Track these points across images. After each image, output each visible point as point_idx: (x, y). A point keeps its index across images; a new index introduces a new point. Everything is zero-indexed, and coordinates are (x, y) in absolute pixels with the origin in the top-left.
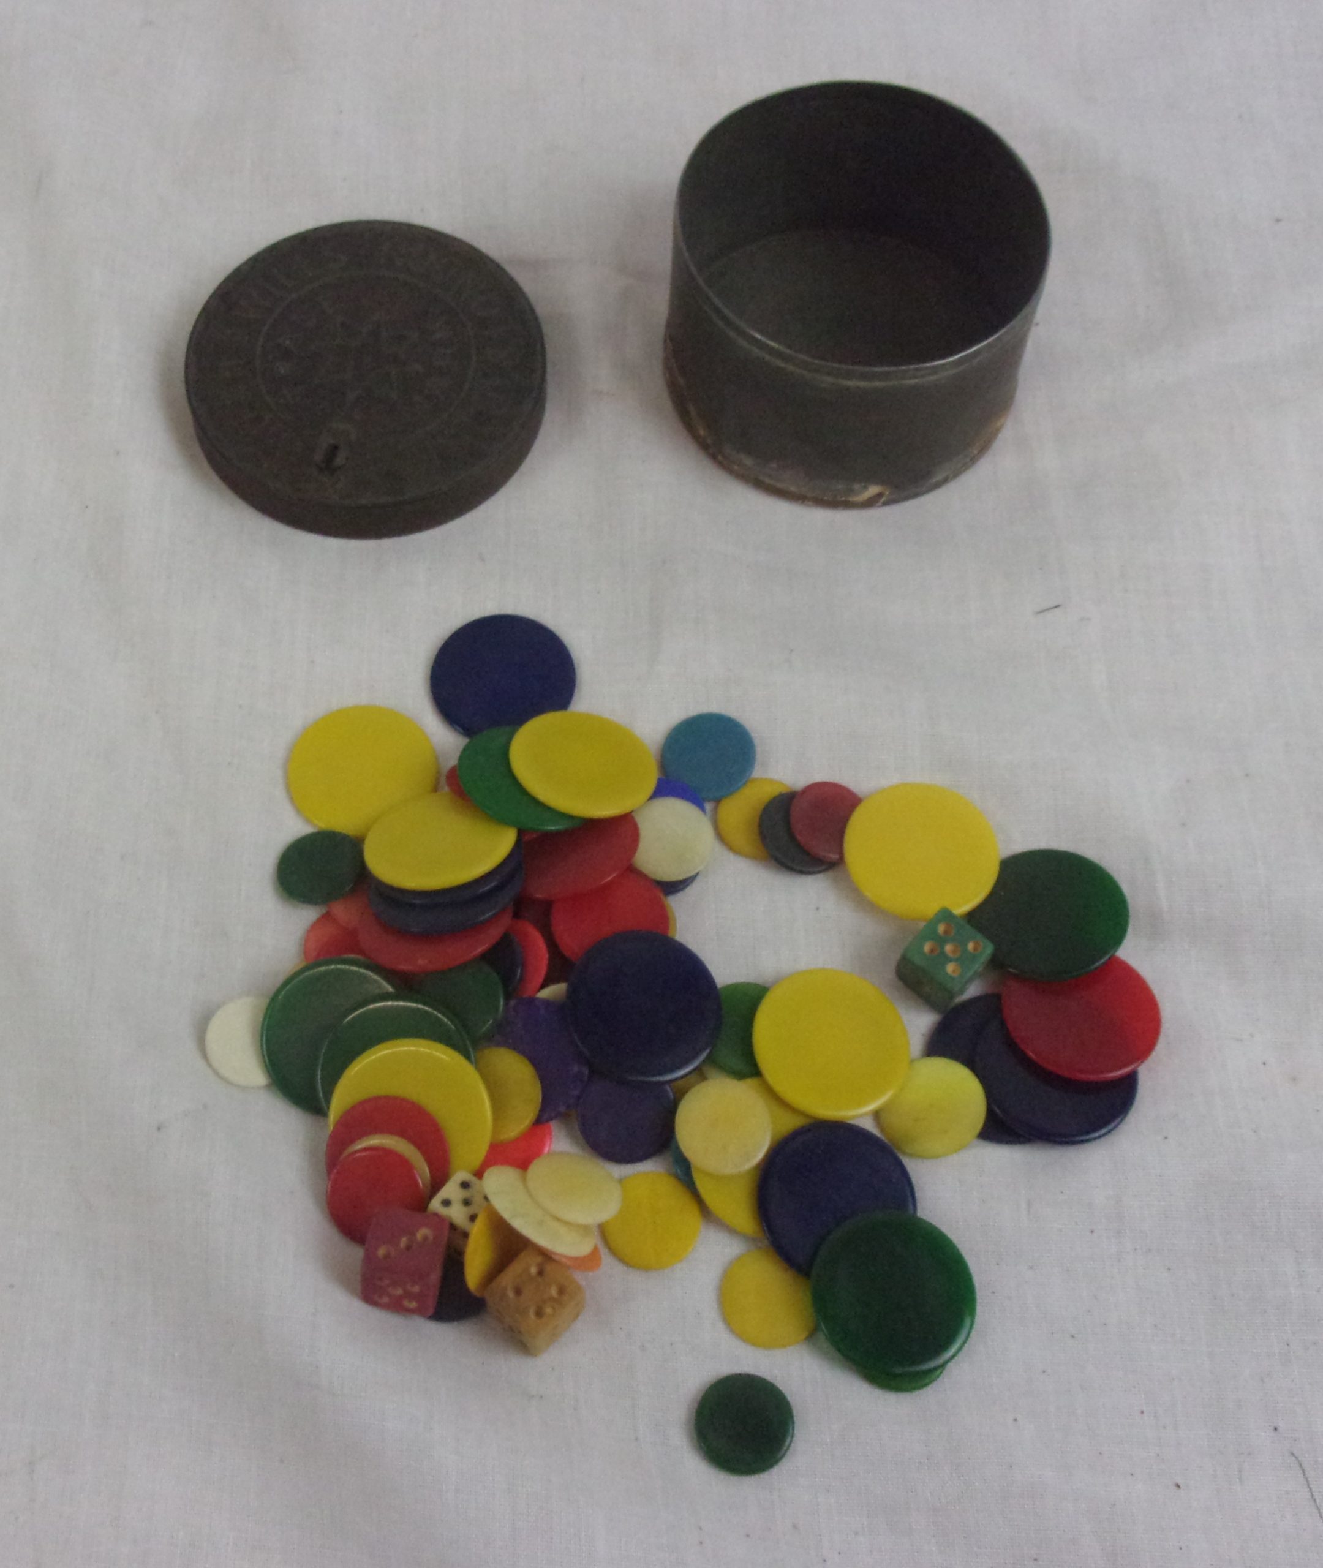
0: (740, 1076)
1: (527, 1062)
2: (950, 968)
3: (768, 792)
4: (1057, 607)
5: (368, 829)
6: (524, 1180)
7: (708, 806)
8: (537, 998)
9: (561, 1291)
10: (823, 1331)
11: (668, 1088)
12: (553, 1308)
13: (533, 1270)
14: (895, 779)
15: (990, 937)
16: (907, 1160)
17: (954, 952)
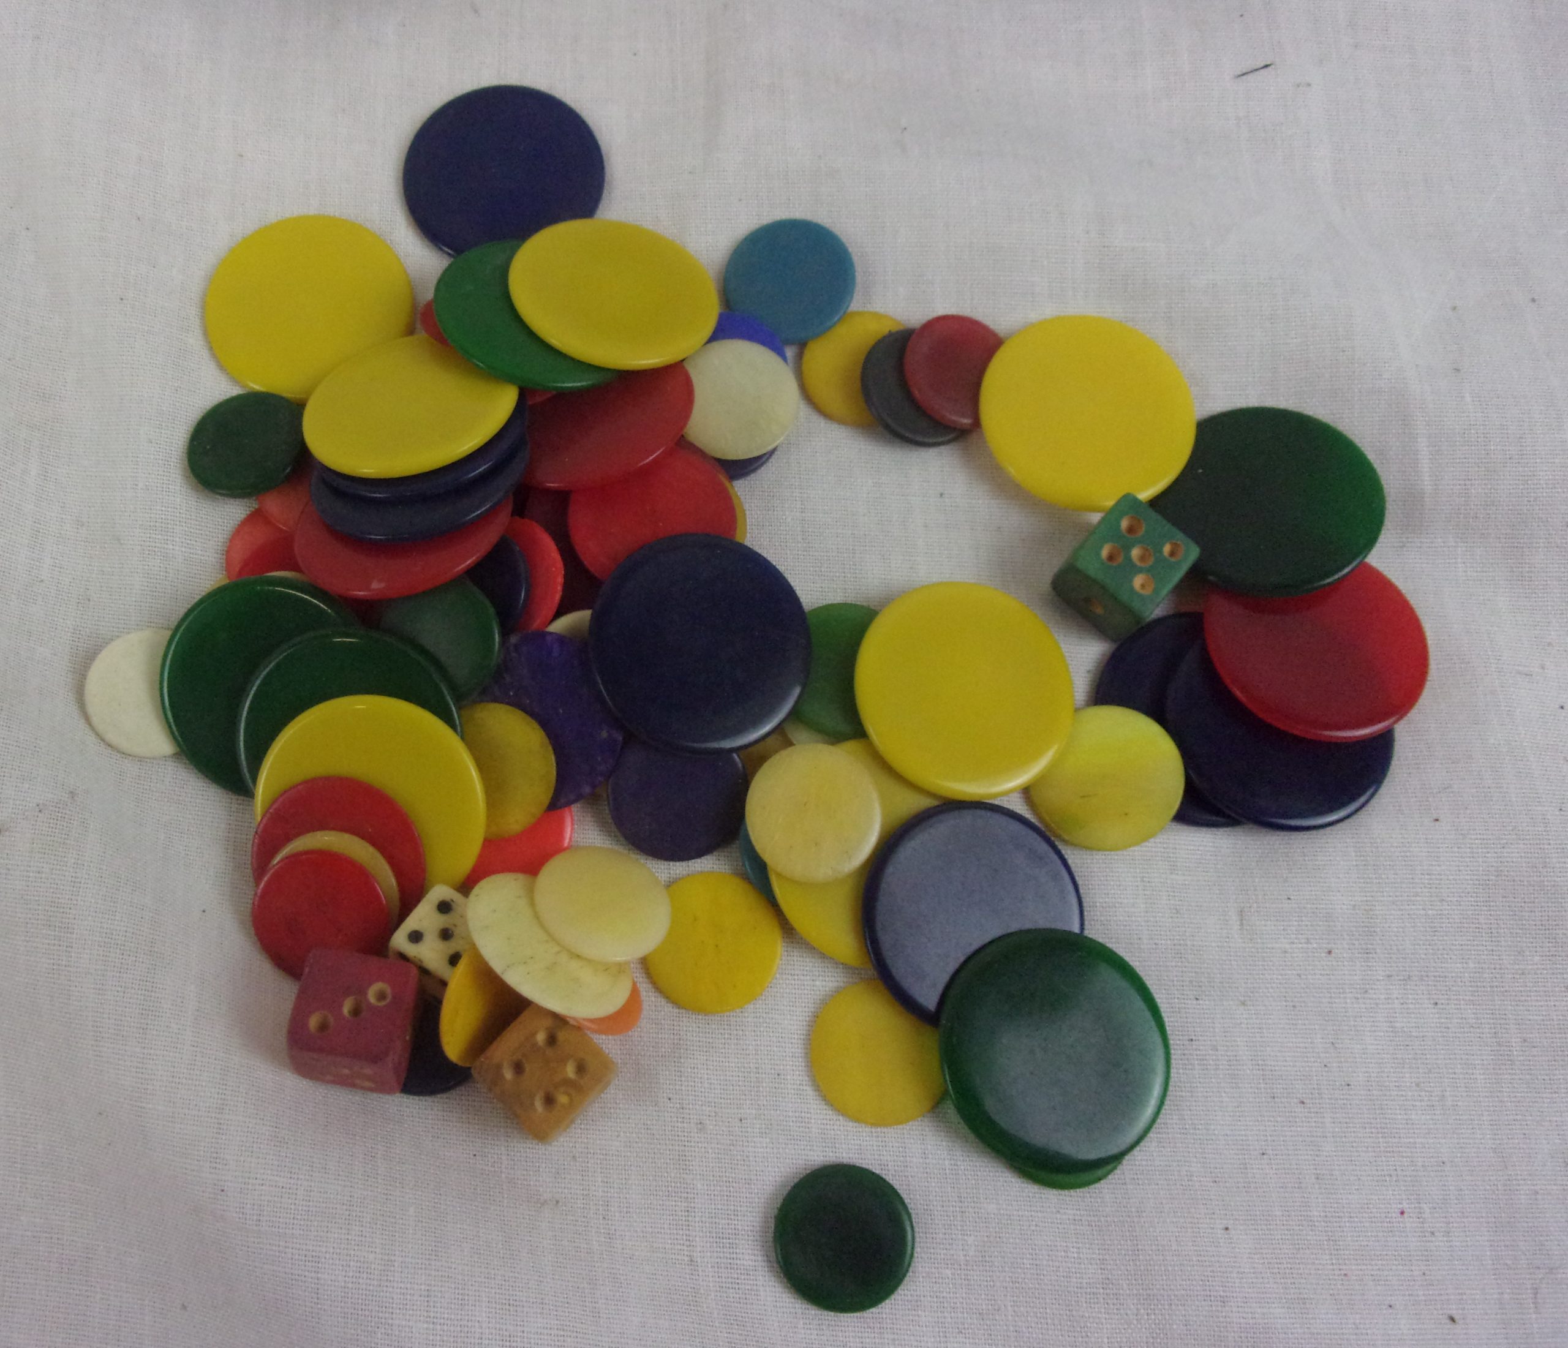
0: (835, 738)
1: (535, 725)
2: (1138, 581)
3: (876, 329)
4: (1266, 66)
5: (309, 393)
6: (530, 893)
7: (790, 352)
8: (551, 633)
9: (581, 1069)
10: (951, 1096)
11: (735, 756)
12: (569, 1095)
13: (541, 1037)
14: (1049, 311)
15: (1195, 536)
16: (1069, 852)
17: (1142, 558)
